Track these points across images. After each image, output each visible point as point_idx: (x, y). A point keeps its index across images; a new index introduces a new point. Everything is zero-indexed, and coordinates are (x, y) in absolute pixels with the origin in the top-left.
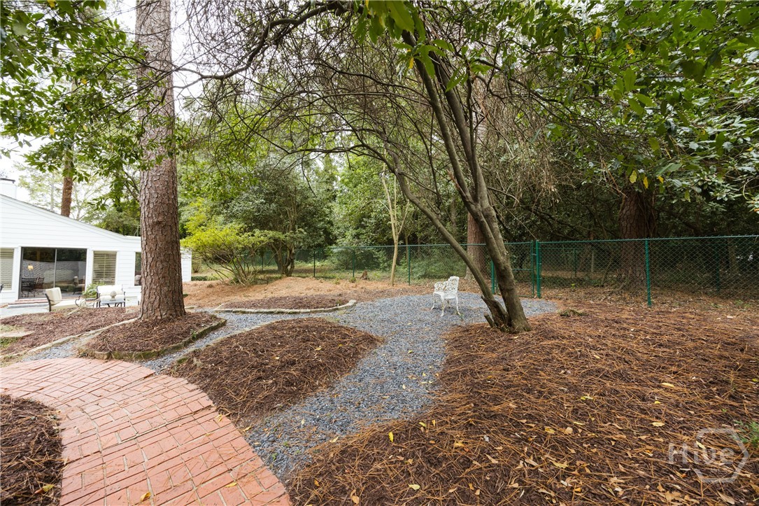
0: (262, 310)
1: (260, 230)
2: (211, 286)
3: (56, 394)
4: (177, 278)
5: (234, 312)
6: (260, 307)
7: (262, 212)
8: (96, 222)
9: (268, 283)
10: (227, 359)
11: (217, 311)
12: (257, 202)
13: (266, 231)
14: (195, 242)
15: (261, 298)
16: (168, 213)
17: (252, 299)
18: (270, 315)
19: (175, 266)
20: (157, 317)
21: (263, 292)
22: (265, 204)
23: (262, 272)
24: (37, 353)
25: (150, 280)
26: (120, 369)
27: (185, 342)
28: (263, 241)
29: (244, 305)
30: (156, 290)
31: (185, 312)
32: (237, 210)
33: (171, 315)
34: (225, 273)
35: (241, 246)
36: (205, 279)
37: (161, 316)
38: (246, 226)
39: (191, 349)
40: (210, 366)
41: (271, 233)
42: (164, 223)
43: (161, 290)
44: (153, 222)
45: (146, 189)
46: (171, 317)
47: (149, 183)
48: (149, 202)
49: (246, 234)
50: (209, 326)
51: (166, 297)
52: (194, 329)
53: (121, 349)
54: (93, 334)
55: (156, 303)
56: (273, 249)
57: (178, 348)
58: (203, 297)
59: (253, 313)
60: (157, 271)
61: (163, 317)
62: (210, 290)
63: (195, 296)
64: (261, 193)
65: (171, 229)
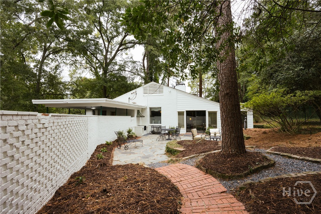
0: (307, 158)
1: (301, 91)
2: (265, 133)
3: (185, 186)
4: (240, 128)
5: (282, 155)
6: (305, 155)
7: (302, 77)
8: (211, 98)
9: (311, 133)
10: (275, 201)
11: (268, 153)
12: (296, 69)
13: (306, 91)
14: (252, 104)
15: (305, 147)
16: (232, 87)
17: (297, 146)
18: (316, 164)
19: (238, 120)
20: (229, 152)
21: (307, 141)
22: (304, 69)
23: (305, 123)
24: (184, 160)
25: (225, 129)
26: (210, 181)
27: (245, 174)
28: (304, 100)
29: (290, 150)
30: (228, 135)
31: (246, 151)
32: (280, 79)
33: (237, 152)
34: (274, 124)
35: (285, 105)
36: (262, 127)
37: (232, 152)
38: (288, 89)
39: (248, 181)
40: (260, 201)
41: (311, 93)
42: (230, 93)
43: (231, 135)
44: (224, 94)
45: (220, 75)
46: (237, 153)
47: (221, 71)
48: (222, 82)
49: (289, 96)
50: (261, 165)
51: (234, 140)
52: (251, 165)
53: (211, 169)
54: (203, 155)
55: (229, 143)
56: (314, 105)
57: (240, 177)
58: (260, 140)
59: (299, 159)
60: (228, 124)
61: (233, 153)
62: (265, 135)
63: (254, 138)
64: (299, 62)
65: (234, 97)
